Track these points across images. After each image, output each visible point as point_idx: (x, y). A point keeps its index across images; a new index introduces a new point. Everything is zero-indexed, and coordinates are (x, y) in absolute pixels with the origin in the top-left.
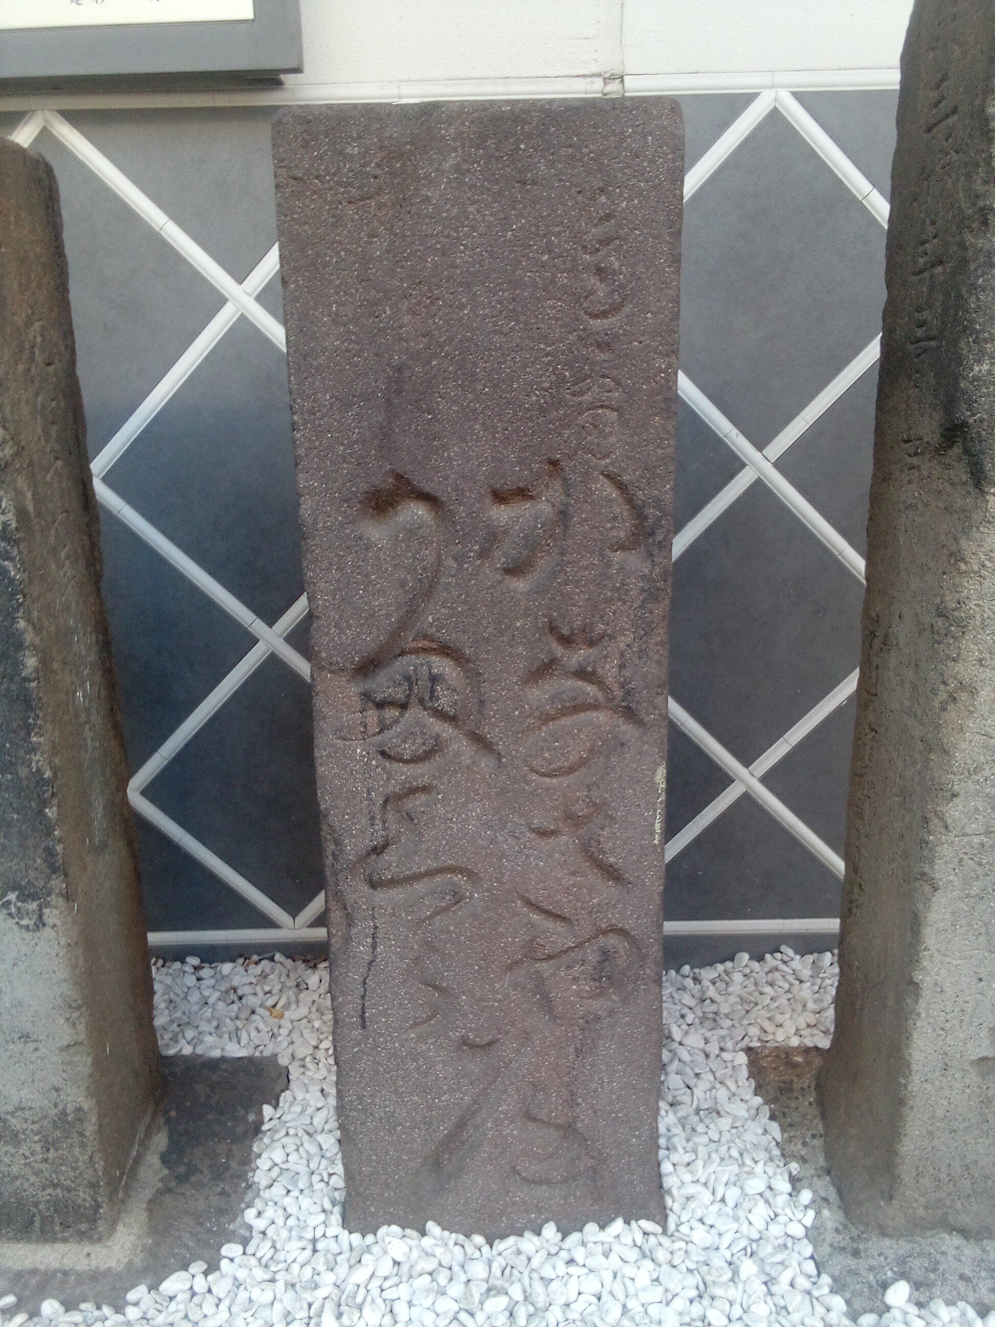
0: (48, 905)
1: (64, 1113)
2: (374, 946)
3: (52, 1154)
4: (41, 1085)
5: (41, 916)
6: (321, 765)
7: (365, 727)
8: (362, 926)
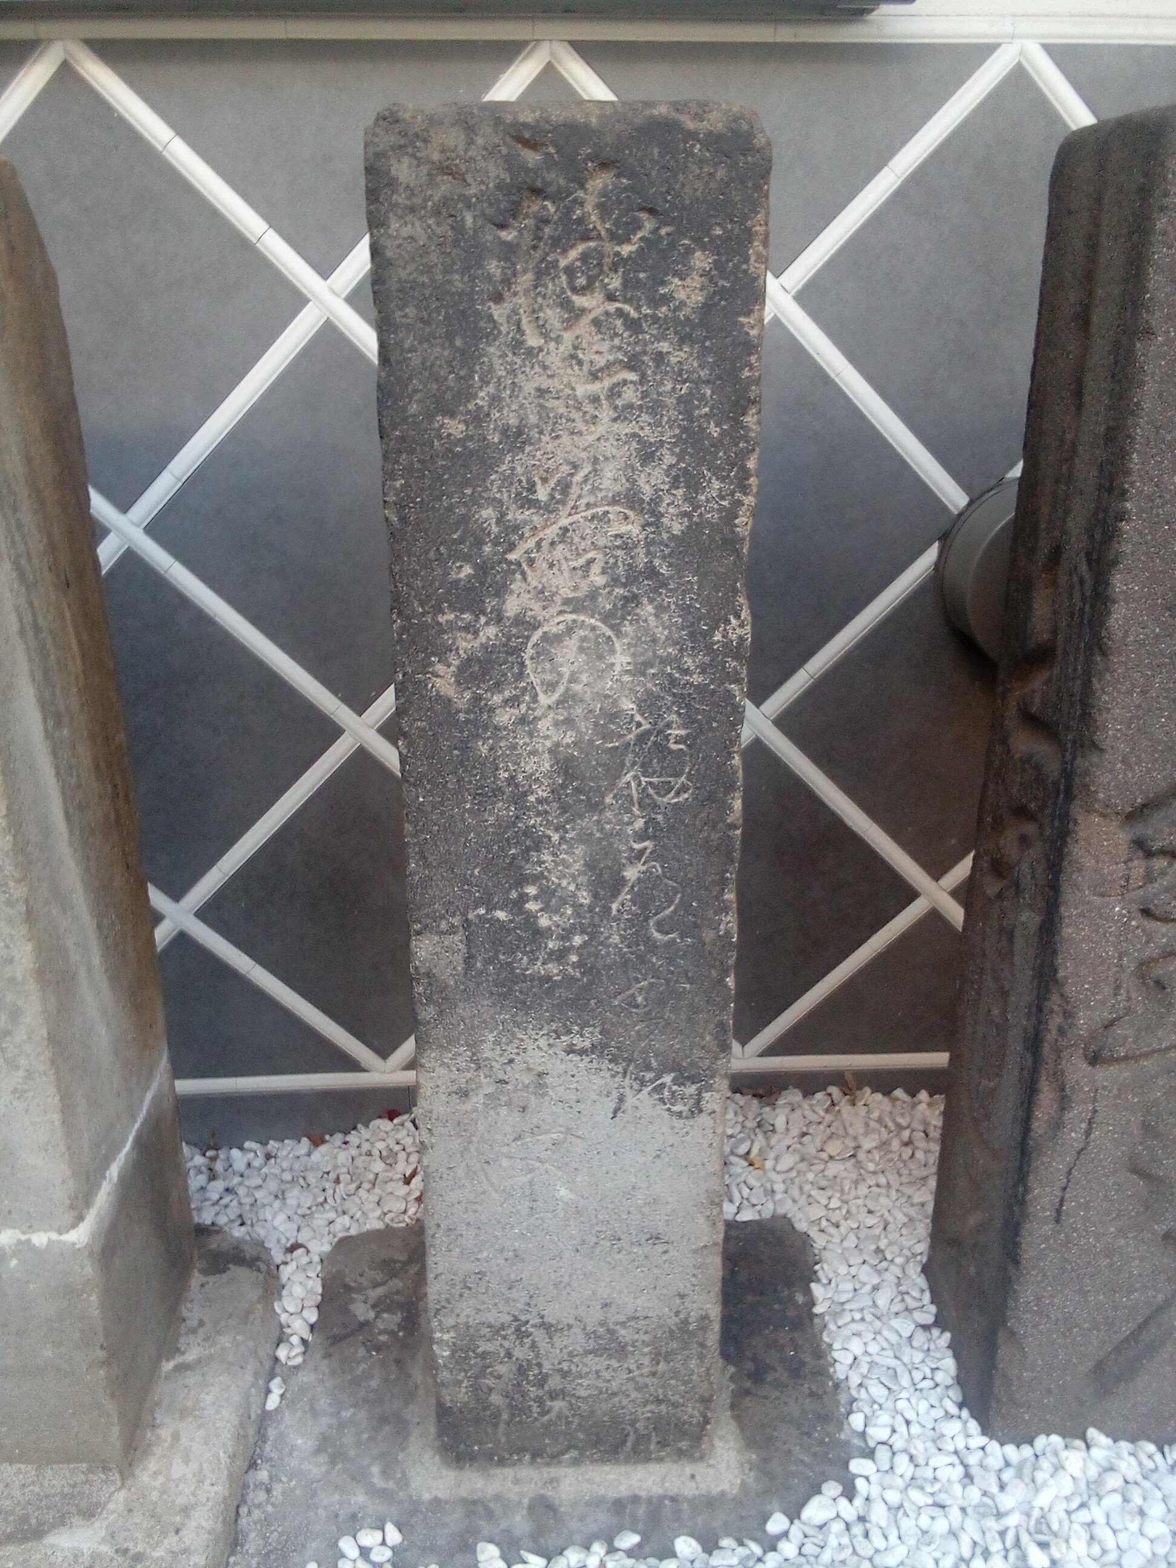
0: (709, 1088)
1: (686, 1322)
2: (1088, 1133)
3: (662, 1367)
4: (664, 1291)
5: (698, 1101)
6: (1069, 925)
7: (1128, 882)
8: (1078, 1112)
